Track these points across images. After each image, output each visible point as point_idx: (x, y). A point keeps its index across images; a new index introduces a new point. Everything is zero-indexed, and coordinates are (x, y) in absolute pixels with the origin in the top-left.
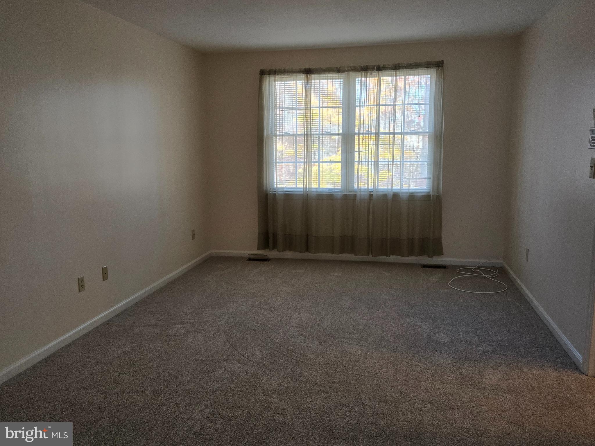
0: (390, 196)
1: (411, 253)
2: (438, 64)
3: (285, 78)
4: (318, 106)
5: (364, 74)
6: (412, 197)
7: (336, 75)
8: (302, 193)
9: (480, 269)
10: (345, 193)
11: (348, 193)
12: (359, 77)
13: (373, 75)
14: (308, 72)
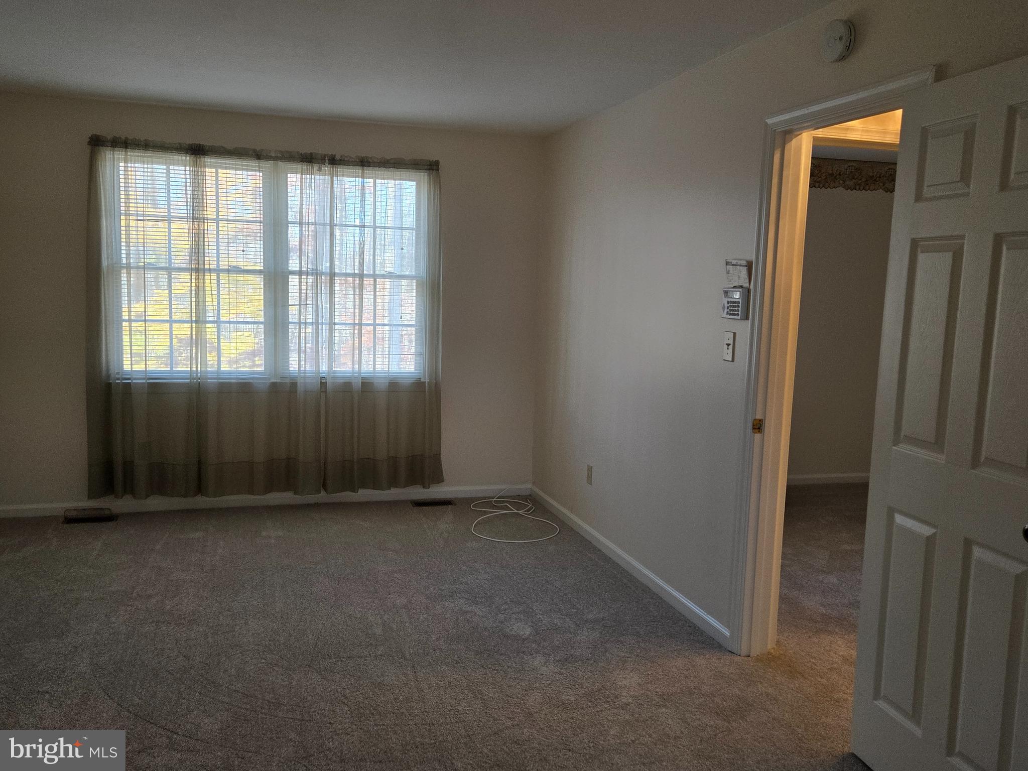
0: (357, 384)
1: (394, 482)
2: (431, 165)
3: (149, 157)
4: (215, 217)
5: (306, 167)
6: (394, 386)
7: (254, 163)
8: (189, 381)
9: (507, 502)
10: (273, 380)
11: (279, 381)
12: (297, 172)
13: (322, 170)
14: (197, 151)
